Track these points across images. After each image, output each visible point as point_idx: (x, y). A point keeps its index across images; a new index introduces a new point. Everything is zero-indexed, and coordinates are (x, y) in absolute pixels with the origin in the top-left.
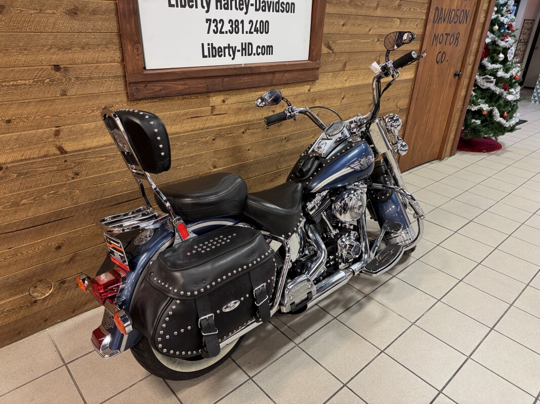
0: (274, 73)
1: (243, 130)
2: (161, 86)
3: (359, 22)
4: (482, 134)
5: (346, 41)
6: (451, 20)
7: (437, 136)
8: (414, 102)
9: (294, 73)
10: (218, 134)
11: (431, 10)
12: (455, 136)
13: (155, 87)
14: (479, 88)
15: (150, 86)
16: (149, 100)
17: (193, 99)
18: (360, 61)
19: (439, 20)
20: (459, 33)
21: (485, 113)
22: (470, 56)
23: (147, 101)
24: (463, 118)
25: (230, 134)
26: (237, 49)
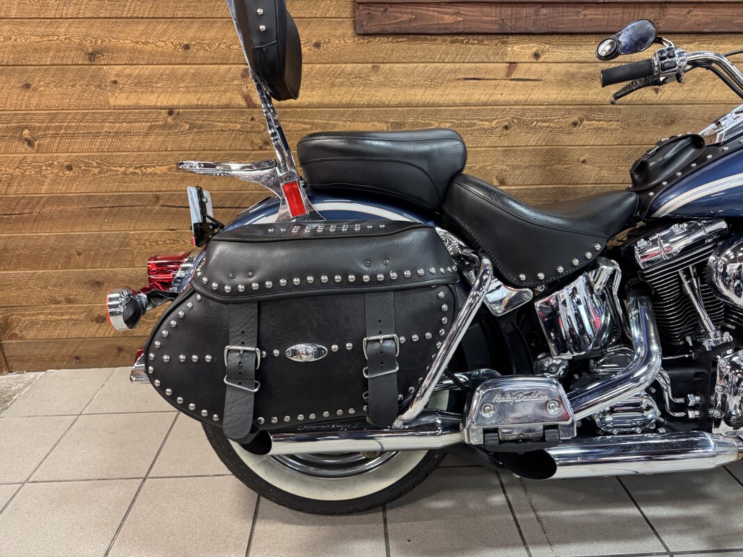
1: (575, 119)
2: (412, 14)
10: (518, 119)
13: (400, 15)
15: (392, 12)
16: (391, 39)
17: (473, 44)
23: (386, 39)
25: (544, 121)
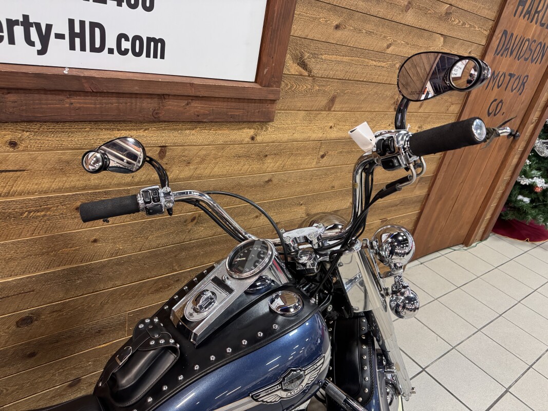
0: (162, 97)
1: (78, 204)
3: (370, 27)
4: (528, 218)
5: (339, 58)
6: (521, 55)
7: (468, 215)
8: (445, 170)
9: (216, 103)
11: (496, 34)
12: (493, 215)
14: (536, 155)
18: (362, 98)
19: (505, 50)
20: (528, 76)
21: (538, 190)
22: (536, 111)
24: (508, 194)
26: (54, 31)
